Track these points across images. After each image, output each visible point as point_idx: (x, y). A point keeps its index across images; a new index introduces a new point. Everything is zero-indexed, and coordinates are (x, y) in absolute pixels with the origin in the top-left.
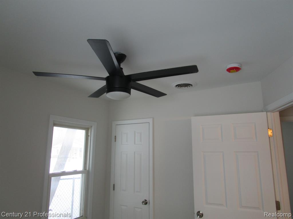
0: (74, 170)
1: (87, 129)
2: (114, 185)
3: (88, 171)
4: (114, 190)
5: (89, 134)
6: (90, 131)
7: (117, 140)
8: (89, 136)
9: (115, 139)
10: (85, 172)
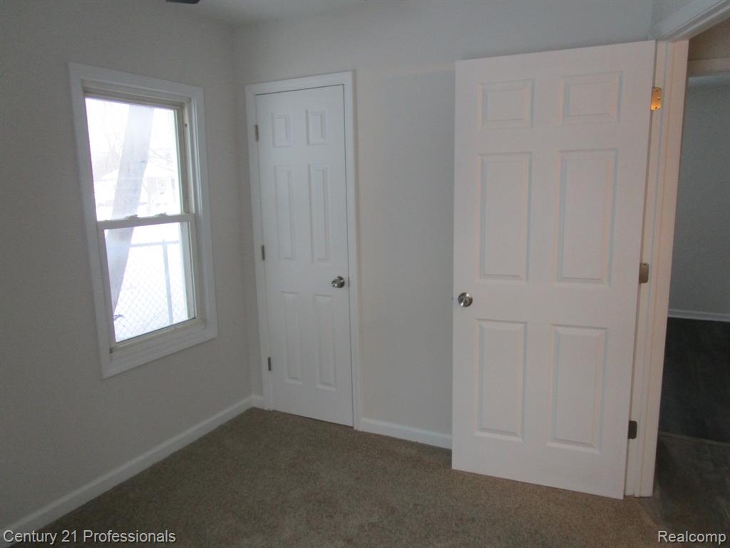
0: (159, 213)
1: (179, 107)
2: (263, 248)
3: (195, 215)
4: (264, 258)
5: (187, 121)
6: (186, 111)
7: (261, 135)
8: (186, 125)
9: (257, 133)
10: (188, 217)
